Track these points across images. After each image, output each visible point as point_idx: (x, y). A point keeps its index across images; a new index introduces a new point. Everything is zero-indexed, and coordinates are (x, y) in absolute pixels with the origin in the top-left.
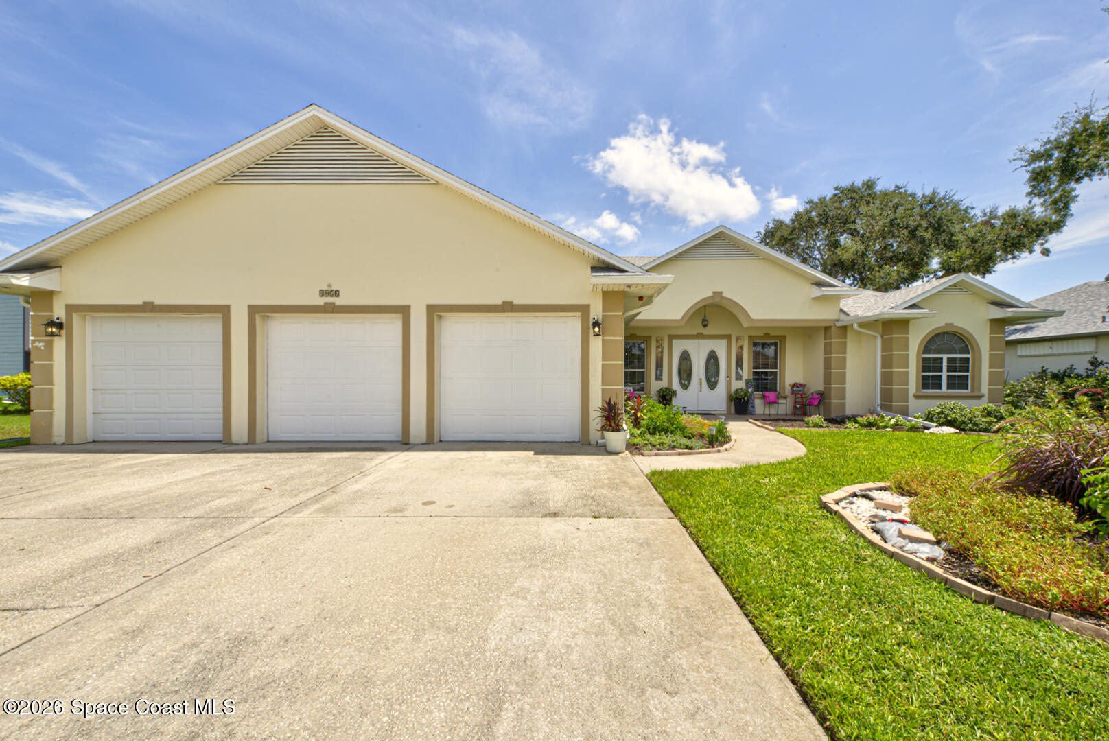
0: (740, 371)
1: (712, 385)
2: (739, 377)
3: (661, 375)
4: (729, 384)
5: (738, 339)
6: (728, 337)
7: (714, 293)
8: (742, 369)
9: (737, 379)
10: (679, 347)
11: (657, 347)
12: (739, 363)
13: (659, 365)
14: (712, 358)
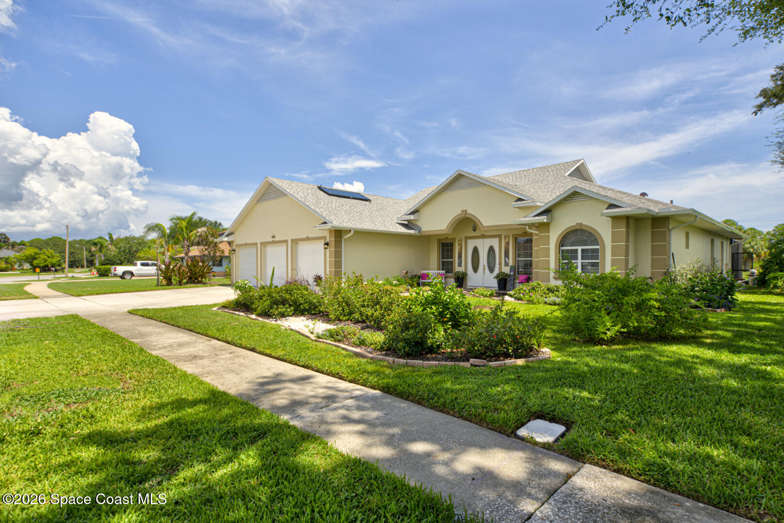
0: (507, 260)
1: (491, 270)
2: (507, 264)
3: (461, 263)
4: (500, 268)
5: (505, 237)
6: (499, 236)
7: (462, 211)
8: (508, 258)
9: (505, 266)
10: (471, 244)
11: (459, 245)
12: (507, 255)
13: (460, 256)
14: (491, 250)
